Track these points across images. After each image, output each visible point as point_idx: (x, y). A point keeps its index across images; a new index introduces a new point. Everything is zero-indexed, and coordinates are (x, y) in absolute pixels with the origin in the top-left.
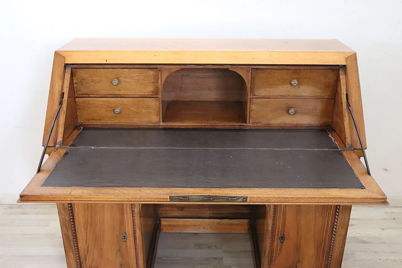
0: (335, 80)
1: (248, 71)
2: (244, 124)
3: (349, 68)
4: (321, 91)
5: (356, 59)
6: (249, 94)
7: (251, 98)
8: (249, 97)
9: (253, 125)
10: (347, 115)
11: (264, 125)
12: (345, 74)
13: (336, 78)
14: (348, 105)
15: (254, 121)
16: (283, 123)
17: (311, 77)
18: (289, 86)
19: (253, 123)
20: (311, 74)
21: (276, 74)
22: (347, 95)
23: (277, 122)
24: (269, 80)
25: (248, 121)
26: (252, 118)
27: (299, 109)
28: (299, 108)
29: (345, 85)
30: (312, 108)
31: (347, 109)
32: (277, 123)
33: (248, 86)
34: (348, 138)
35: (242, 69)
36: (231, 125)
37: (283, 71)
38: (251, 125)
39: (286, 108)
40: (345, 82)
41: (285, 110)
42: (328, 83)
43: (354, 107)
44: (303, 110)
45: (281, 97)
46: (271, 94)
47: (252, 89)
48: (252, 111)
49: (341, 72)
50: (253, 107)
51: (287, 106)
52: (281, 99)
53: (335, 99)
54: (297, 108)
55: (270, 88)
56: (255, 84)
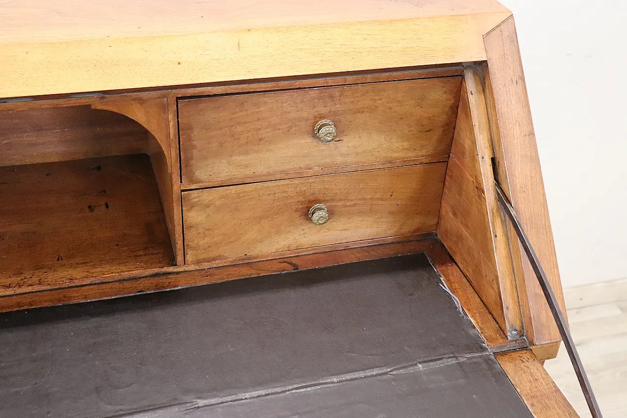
0: (451, 108)
1: (164, 108)
2: (171, 269)
3: (494, 68)
4: (406, 145)
5: (514, 38)
6: (176, 178)
7: (183, 191)
8: (177, 187)
9: (197, 268)
10: (500, 232)
11: (231, 262)
12: (481, 91)
13: (452, 101)
14: (503, 199)
15: (202, 257)
16: (293, 247)
17: (376, 107)
18: (308, 140)
19: (198, 262)
20: (377, 98)
21: (262, 109)
22: (493, 160)
23: (275, 248)
24: (239, 129)
25: (180, 259)
26: (193, 249)
27: (340, 204)
28: (341, 200)
29: (485, 126)
30: (378, 196)
31: (498, 211)
32: (274, 250)
33: (171, 155)
34: (511, 307)
35: (141, 101)
36: (125, 277)
37: (286, 96)
38: (192, 267)
39: (301, 206)
40: (484, 120)
41: (296, 211)
42: (429, 119)
43: (522, 207)
44: (352, 203)
45: (283, 176)
46: (249, 172)
47: (184, 165)
48: (191, 227)
49: (470, 83)
50: (194, 217)
51: (301, 199)
52: (282, 182)
53: (447, 162)
54: (333, 200)
55: (246, 153)
56: (195, 147)
